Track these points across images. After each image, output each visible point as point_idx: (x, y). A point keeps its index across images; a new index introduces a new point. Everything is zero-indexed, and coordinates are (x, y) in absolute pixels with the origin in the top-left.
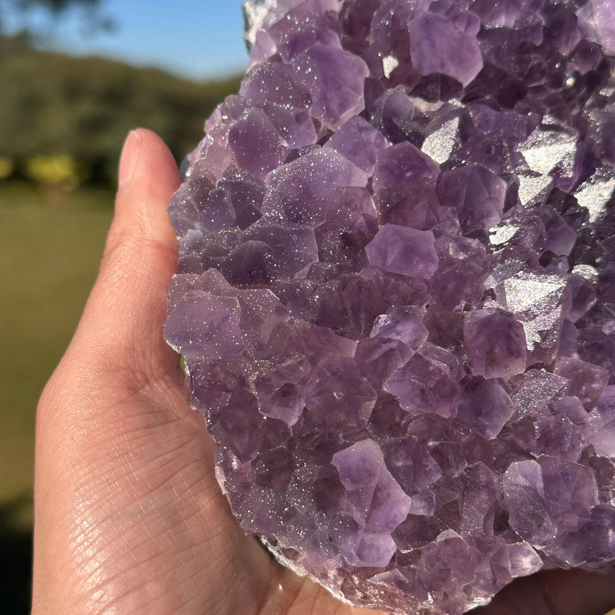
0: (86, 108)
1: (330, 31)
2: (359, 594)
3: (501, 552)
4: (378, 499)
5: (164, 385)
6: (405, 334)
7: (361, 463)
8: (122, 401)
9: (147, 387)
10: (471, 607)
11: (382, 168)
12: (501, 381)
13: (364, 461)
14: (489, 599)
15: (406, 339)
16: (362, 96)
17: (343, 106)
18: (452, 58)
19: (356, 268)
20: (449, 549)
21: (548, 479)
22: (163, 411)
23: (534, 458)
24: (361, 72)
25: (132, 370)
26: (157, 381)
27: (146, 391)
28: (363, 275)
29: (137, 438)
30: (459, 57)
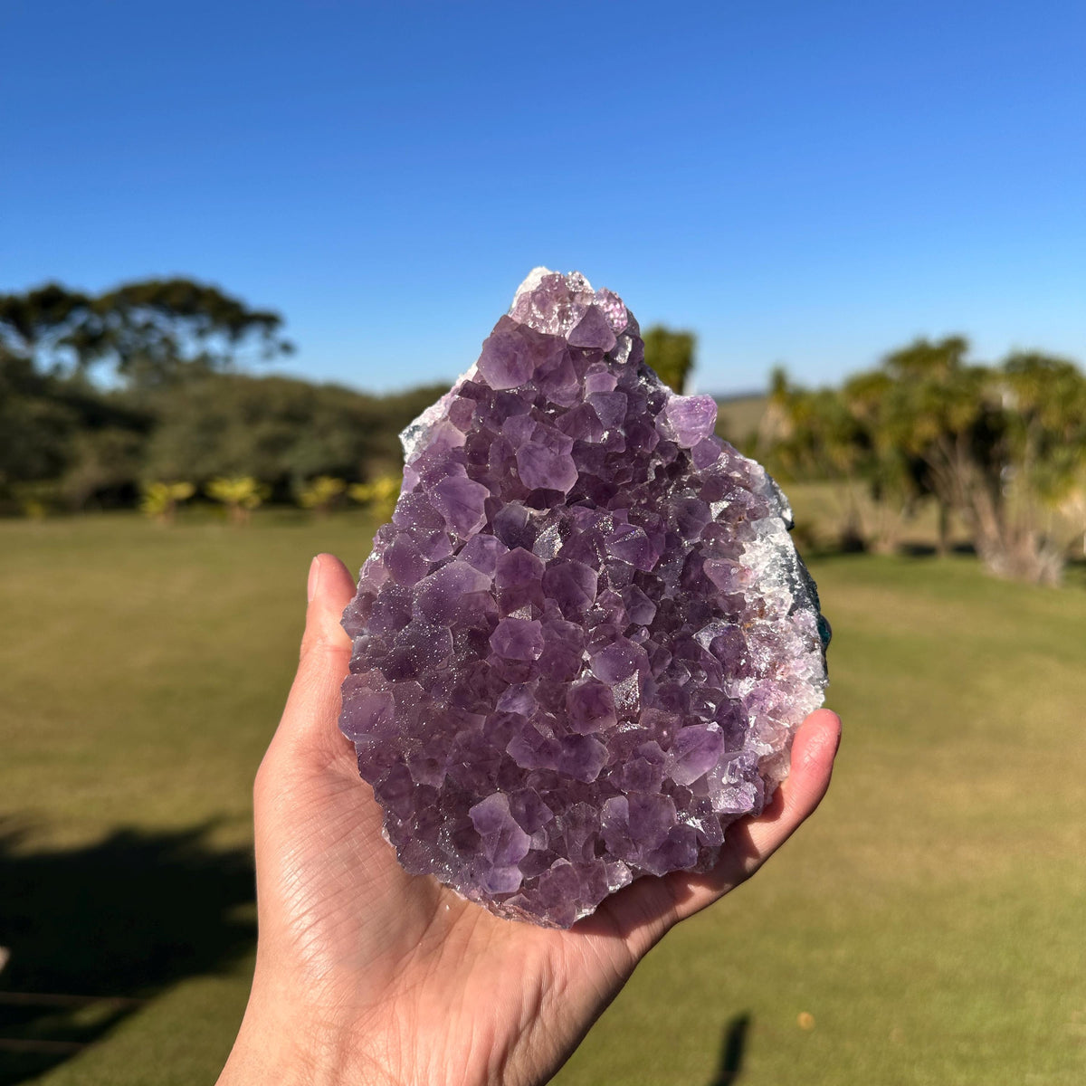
0: (266, 429)
1: (457, 464)
2: (503, 913)
3: (600, 872)
4: (504, 839)
5: (348, 759)
6: (520, 707)
7: (489, 815)
8: (312, 777)
9: (334, 763)
10: (580, 916)
11: (500, 573)
12: (596, 735)
13: (492, 813)
14: (593, 910)
15: (520, 711)
16: (484, 514)
17: (471, 523)
18: (551, 475)
19: (482, 656)
20: (562, 875)
21: (634, 812)
22: (347, 780)
23: (624, 794)
24: (482, 494)
25: (320, 751)
26: (341, 757)
27: (333, 766)
28: (489, 662)
29: (324, 803)
30: (558, 471)
